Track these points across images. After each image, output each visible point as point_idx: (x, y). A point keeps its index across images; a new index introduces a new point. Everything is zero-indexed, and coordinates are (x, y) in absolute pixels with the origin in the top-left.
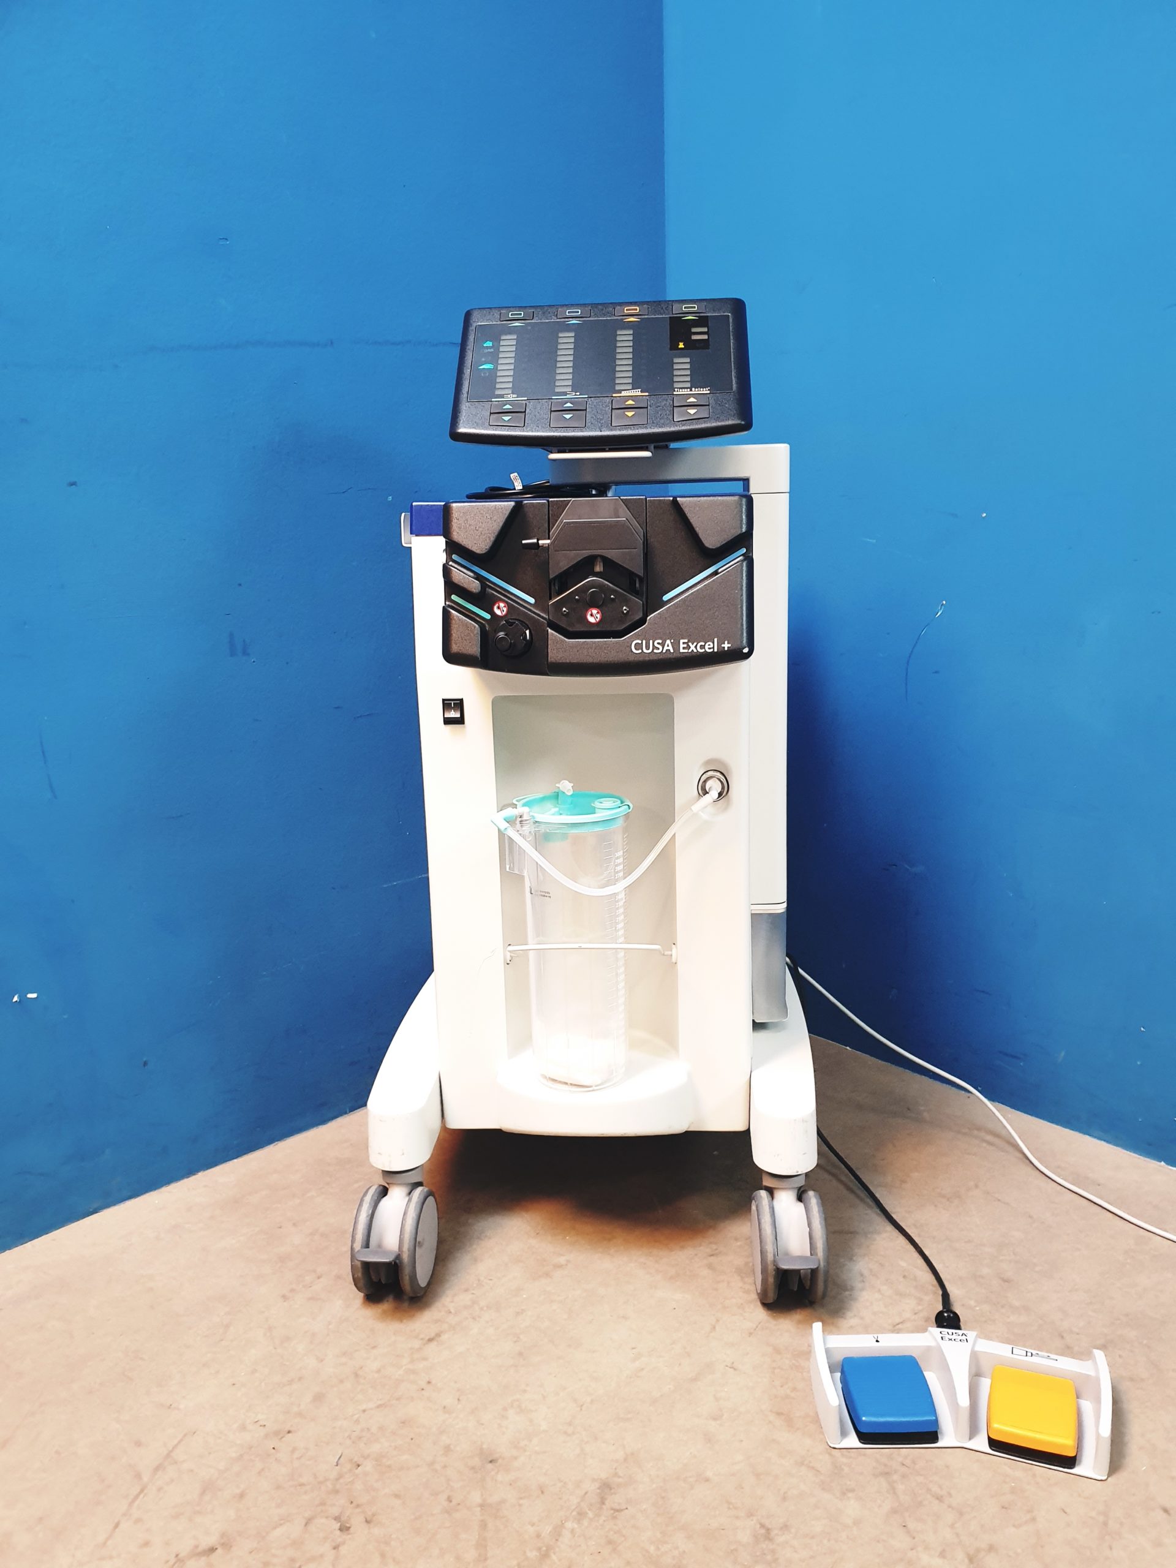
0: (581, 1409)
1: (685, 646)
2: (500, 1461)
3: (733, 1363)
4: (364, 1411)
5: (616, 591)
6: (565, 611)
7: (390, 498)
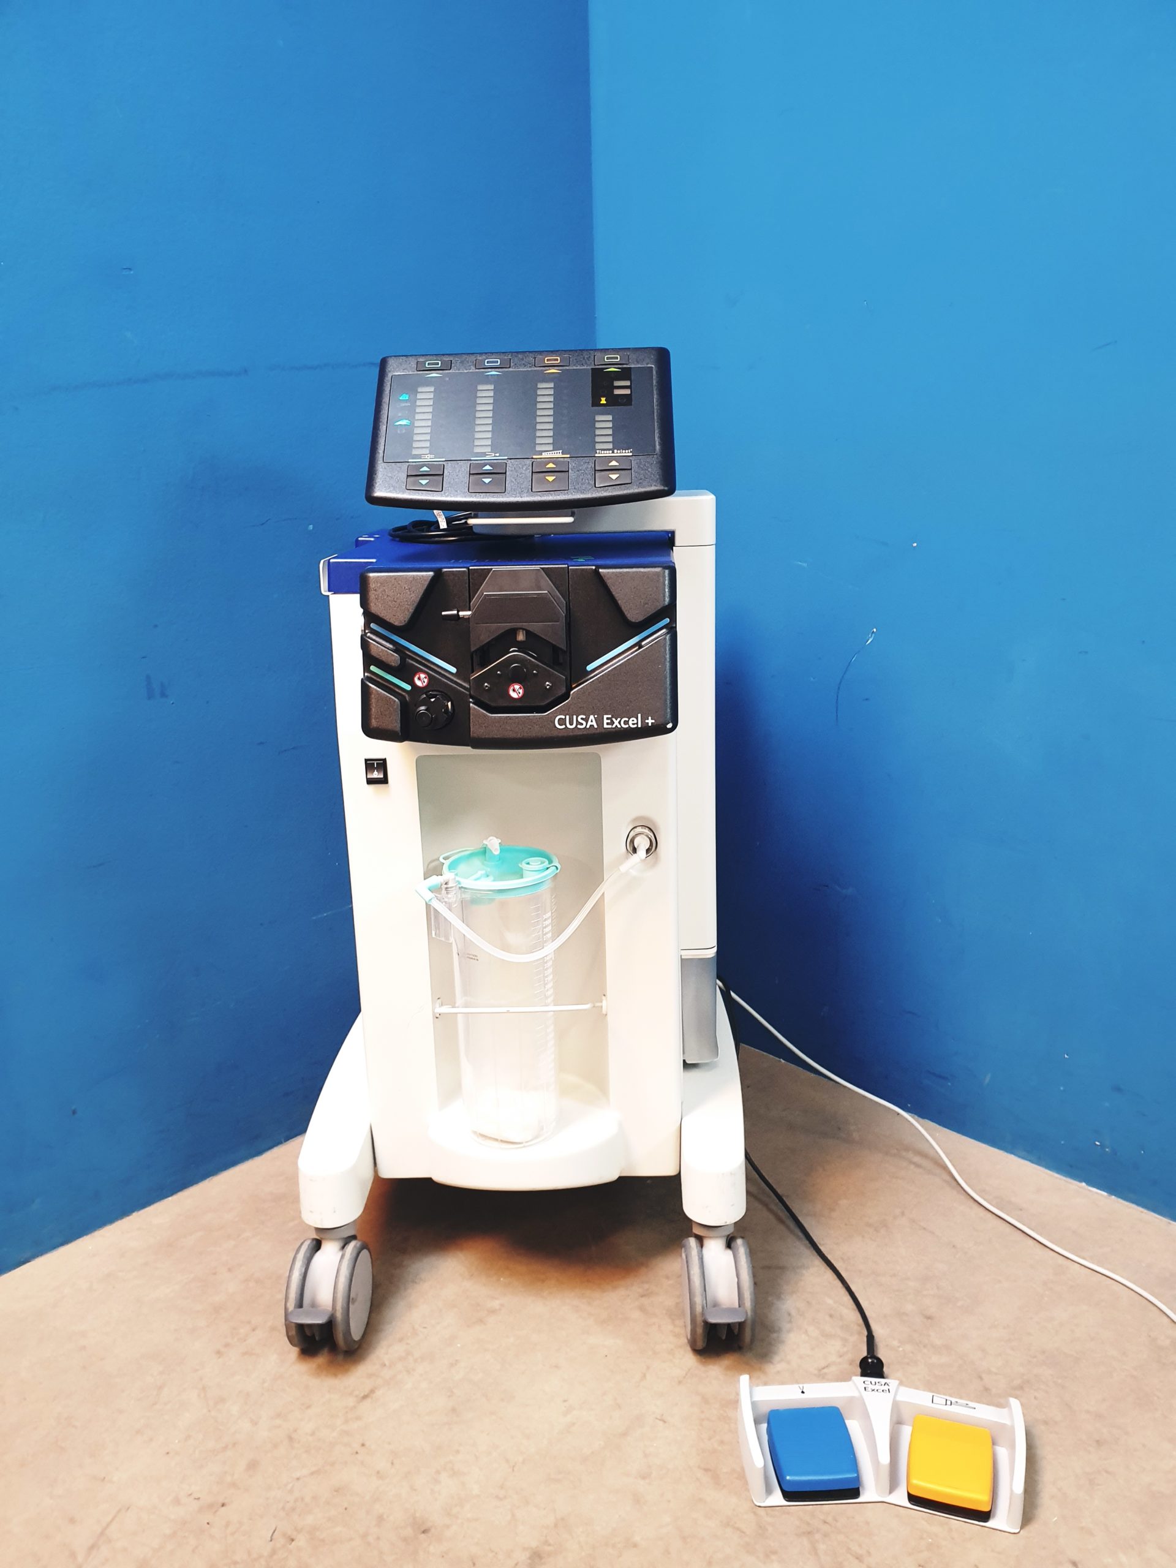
0: (513, 1470)
1: (609, 721)
2: (433, 1530)
3: (662, 1415)
4: (298, 1479)
5: (538, 665)
6: (486, 686)
7: (311, 527)
